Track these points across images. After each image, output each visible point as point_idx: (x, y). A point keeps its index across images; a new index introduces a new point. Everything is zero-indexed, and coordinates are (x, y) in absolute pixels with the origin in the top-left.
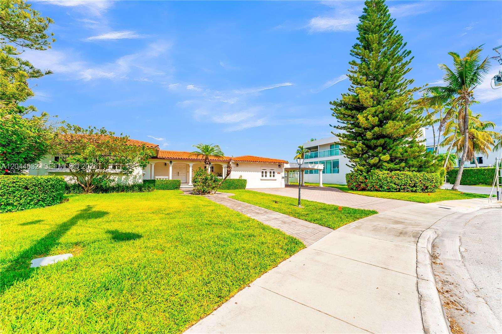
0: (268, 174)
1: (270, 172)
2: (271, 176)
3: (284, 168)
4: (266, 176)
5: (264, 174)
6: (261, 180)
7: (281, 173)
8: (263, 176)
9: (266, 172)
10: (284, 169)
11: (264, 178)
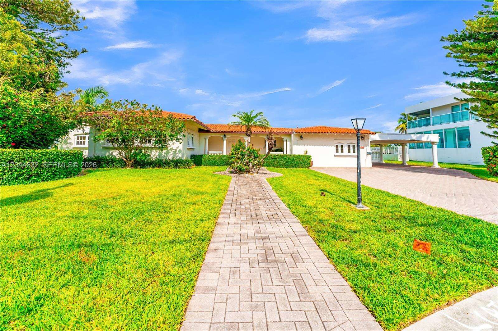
0: (346, 149)
1: (349, 147)
2: (349, 151)
3: (370, 140)
4: (342, 151)
5: (340, 149)
6: (335, 156)
7: (365, 147)
8: (337, 151)
9: (342, 147)
10: (370, 142)
11: (340, 153)
